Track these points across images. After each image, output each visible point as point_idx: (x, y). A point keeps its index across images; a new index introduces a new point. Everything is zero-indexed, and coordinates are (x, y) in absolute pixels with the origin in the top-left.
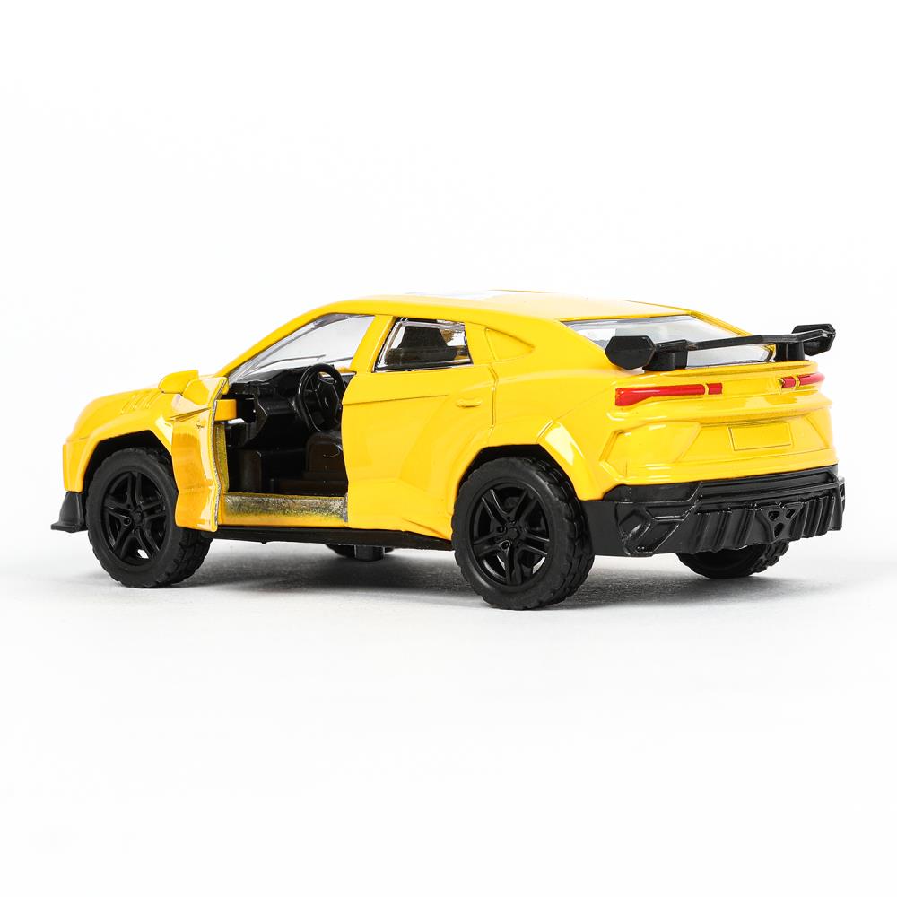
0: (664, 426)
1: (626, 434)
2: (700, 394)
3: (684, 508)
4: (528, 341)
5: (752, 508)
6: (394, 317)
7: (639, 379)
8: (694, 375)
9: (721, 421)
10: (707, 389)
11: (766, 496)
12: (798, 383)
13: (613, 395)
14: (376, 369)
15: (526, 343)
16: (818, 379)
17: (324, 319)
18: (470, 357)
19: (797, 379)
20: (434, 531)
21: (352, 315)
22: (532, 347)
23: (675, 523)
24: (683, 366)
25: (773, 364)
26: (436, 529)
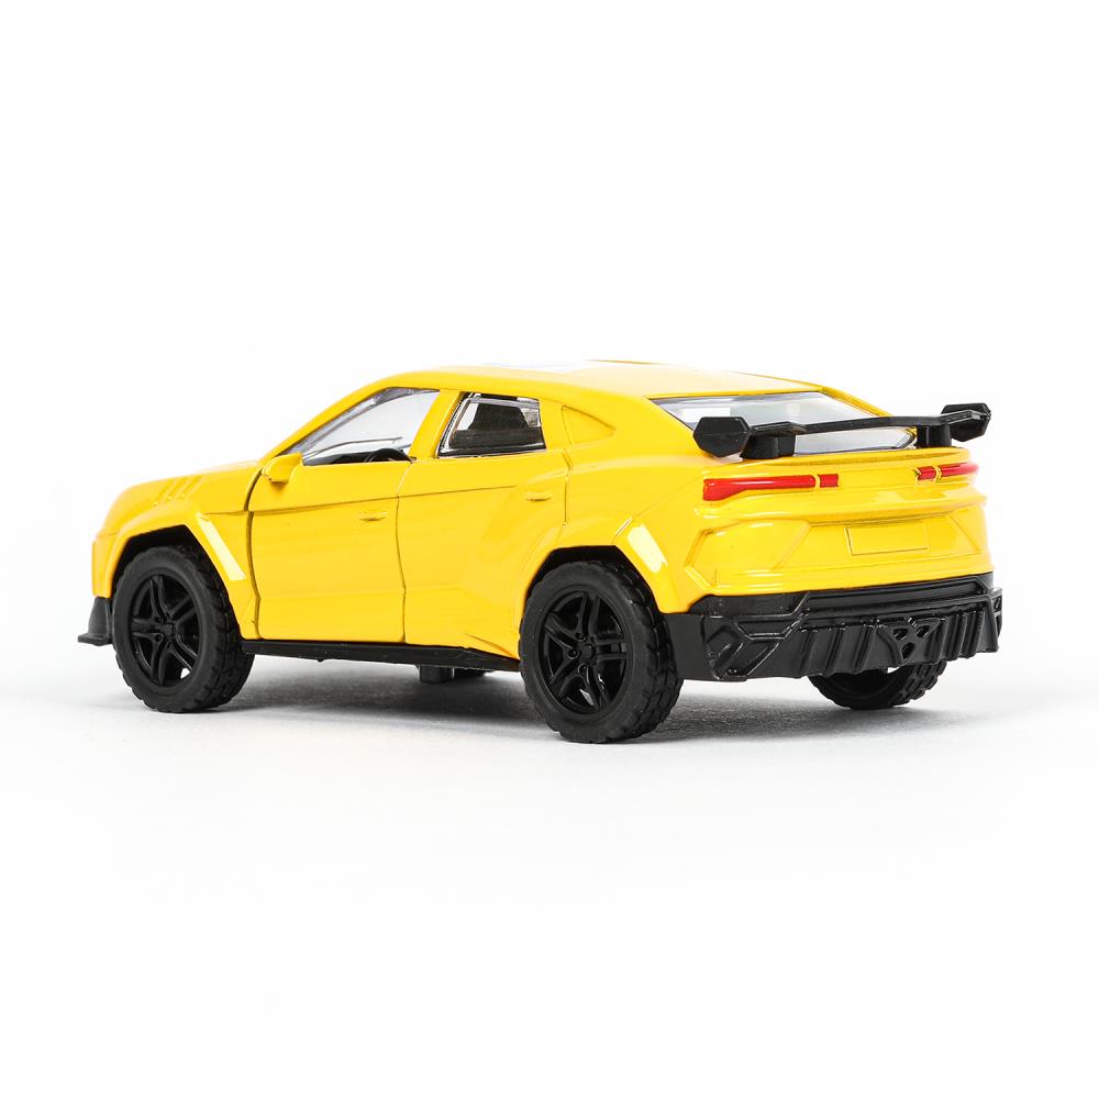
0: (770, 524)
1: (718, 534)
2: (807, 486)
3: (786, 623)
4: (608, 422)
5: (873, 624)
6: (462, 393)
7: (734, 468)
8: (802, 464)
9: (834, 519)
10: (818, 481)
11: (891, 610)
12: (939, 474)
13: (700, 488)
14: (441, 454)
15: (606, 425)
16: (971, 469)
17: (385, 395)
18: (543, 441)
19: (938, 470)
20: (502, 649)
21: (417, 390)
22: (614, 429)
23: (774, 641)
24: (790, 453)
25: (913, 450)
26: (505, 647)
